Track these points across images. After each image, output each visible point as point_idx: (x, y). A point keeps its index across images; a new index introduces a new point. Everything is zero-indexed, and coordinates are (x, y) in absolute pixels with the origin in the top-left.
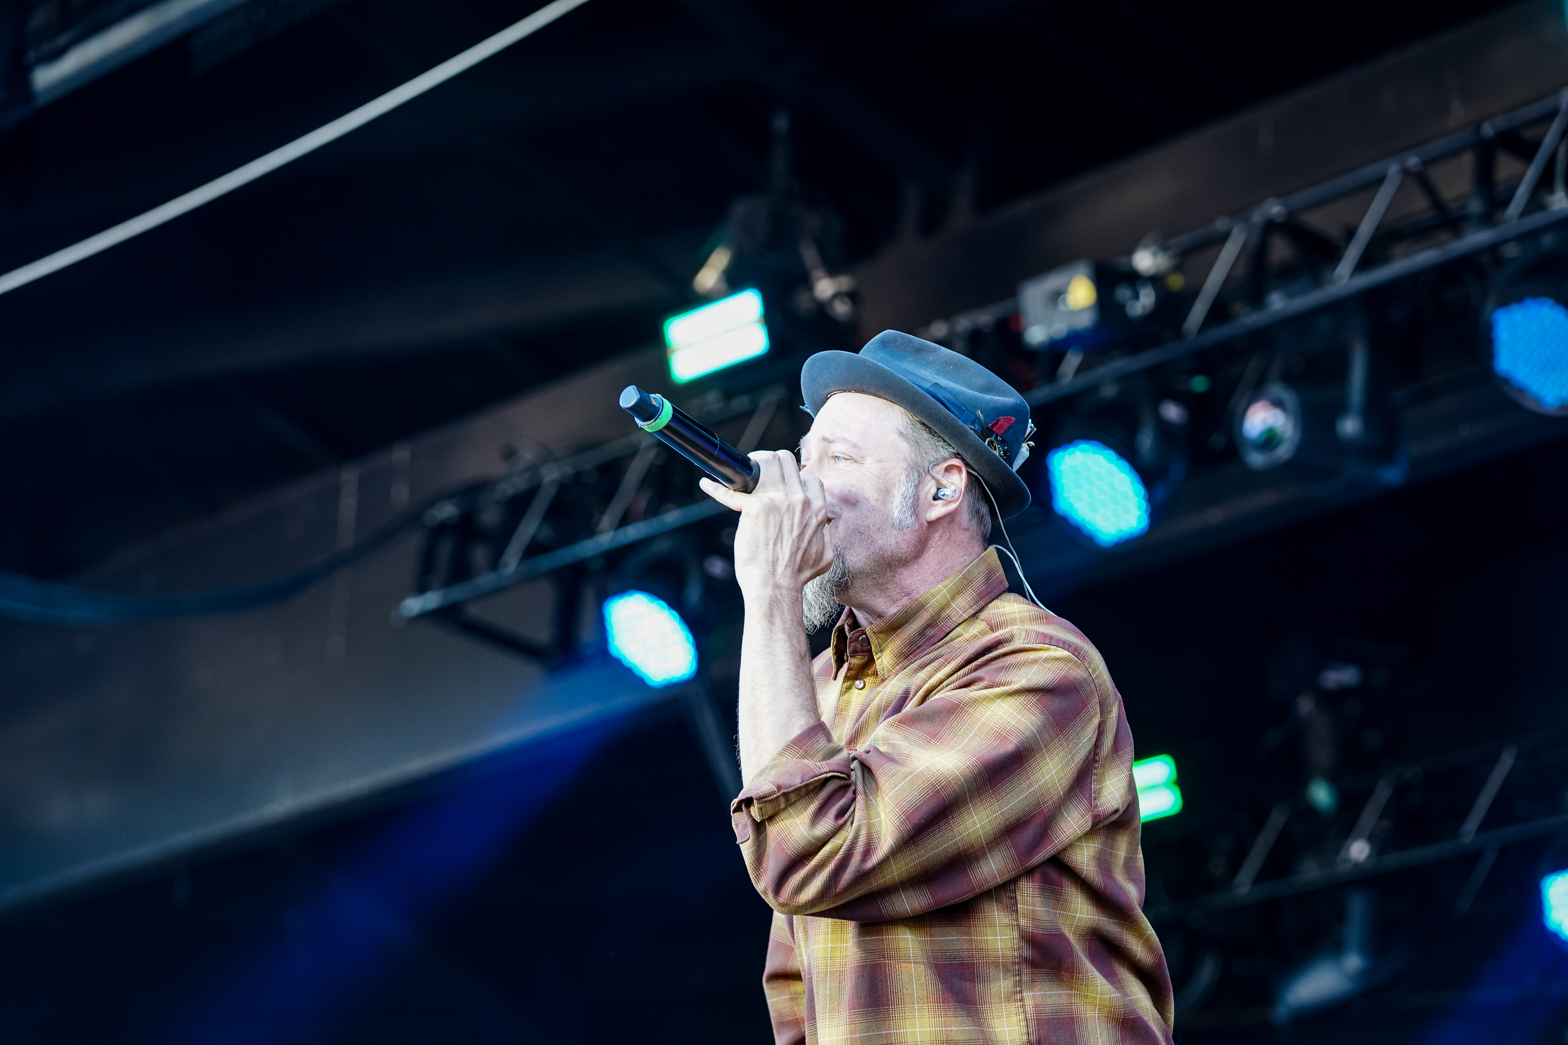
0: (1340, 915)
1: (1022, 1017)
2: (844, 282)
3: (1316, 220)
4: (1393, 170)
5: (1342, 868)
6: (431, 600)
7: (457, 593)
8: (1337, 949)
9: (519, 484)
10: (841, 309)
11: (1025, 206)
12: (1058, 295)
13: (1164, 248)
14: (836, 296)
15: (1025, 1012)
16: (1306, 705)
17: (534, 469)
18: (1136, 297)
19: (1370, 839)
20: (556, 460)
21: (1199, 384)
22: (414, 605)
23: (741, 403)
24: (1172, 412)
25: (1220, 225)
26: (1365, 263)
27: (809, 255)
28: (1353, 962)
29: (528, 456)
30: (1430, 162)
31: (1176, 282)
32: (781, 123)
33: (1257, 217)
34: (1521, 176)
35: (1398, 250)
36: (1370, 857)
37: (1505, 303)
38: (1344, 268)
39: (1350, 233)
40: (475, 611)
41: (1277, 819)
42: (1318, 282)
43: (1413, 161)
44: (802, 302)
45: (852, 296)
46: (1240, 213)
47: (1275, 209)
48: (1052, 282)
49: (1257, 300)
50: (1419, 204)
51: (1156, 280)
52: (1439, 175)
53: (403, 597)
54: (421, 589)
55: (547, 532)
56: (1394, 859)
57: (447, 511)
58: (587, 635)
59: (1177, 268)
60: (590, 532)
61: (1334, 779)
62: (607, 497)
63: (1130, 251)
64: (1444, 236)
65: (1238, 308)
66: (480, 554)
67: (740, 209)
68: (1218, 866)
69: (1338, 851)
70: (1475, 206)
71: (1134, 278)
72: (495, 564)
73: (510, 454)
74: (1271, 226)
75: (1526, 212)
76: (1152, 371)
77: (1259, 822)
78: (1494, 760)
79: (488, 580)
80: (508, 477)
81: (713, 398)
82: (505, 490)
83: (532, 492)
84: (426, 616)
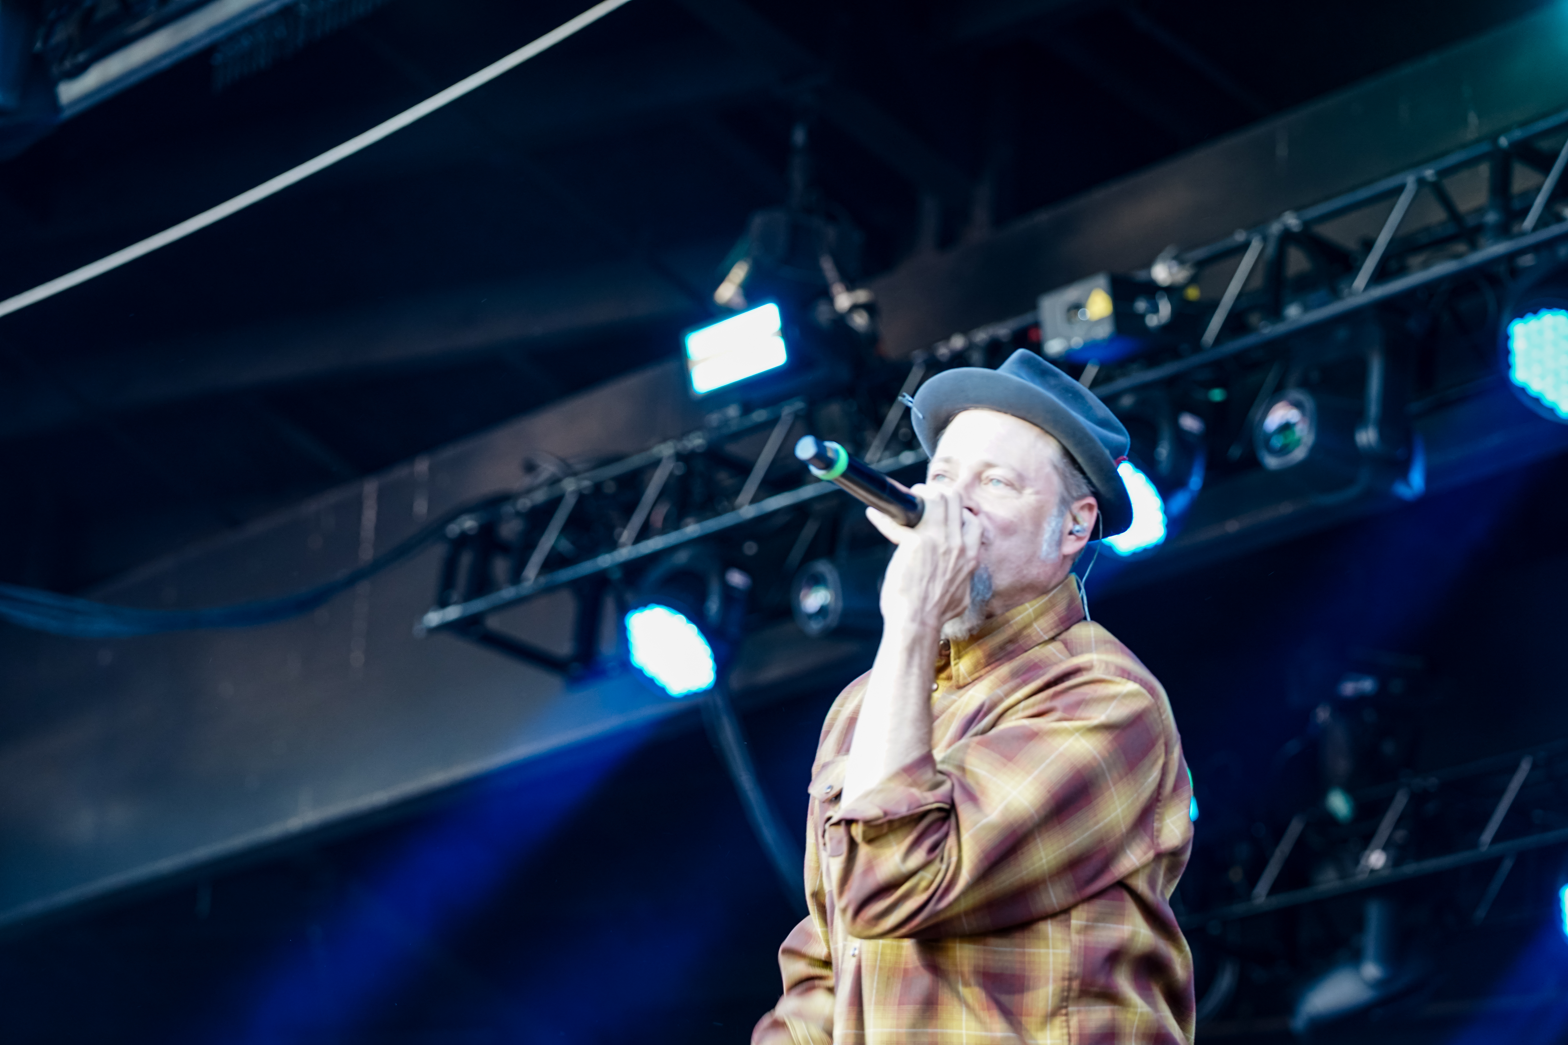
0: (1359, 924)
1: (1065, 1031)
2: (862, 296)
3: (1330, 231)
4: (1410, 180)
5: (1361, 877)
6: (453, 613)
7: (478, 605)
8: (1356, 958)
9: (540, 497)
10: (860, 320)
11: (1042, 217)
12: (1077, 307)
13: (1180, 259)
14: (855, 307)
15: (1068, 1027)
16: (1323, 714)
17: (554, 481)
18: (1155, 310)
19: (1385, 848)
20: (575, 474)
21: (1217, 395)
22: (434, 618)
23: (759, 416)
24: (1190, 423)
25: (1240, 237)
26: (1380, 275)
27: (828, 267)
28: (1371, 970)
29: (548, 469)
30: (1443, 173)
31: (1193, 293)
32: (799, 136)
33: (1275, 228)
34: (1538, 189)
35: (1415, 260)
36: (1385, 866)
37: (1520, 314)
38: (1361, 281)
39: (1368, 245)
40: (493, 623)
41: (1295, 828)
42: (1335, 294)
43: (1429, 173)
44: (822, 314)
45: (869, 308)
46: (1257, 225)
47: (1292, 221)
48: (1071, 294)
49: (1275, 313)
50: (1437, 215)
51: (1172, 291)
52: (1453, 186)
53: (425, 611)
54: (443, 604)
55: (565, 546)
56: (1410, 868)
57: (469, 523)
58: (607, 648)
59: (1193, 280)
60: (613, 545)
61: (1349, 790)
62: (629, 510)
63: (1149, 264)
64: (1461, 247)
65: (1254, 319)
66: (501, 566)
67: (758, 222)
68: (1236, 875)
69: (1357, 862)
70: (1491, 217)
71: (1152, 290)
72: (516, 577)
73: (530, 468)
74: (1287, 237)
75: (1542, 223)
76: (1170, 382)
77: (1278, 834)
78: (1513, 769)
79: (508, 593)
80: (529, 491)
81: (733, 411)
82: (525, 503)
83: (553, 504)
84: (446, 627)
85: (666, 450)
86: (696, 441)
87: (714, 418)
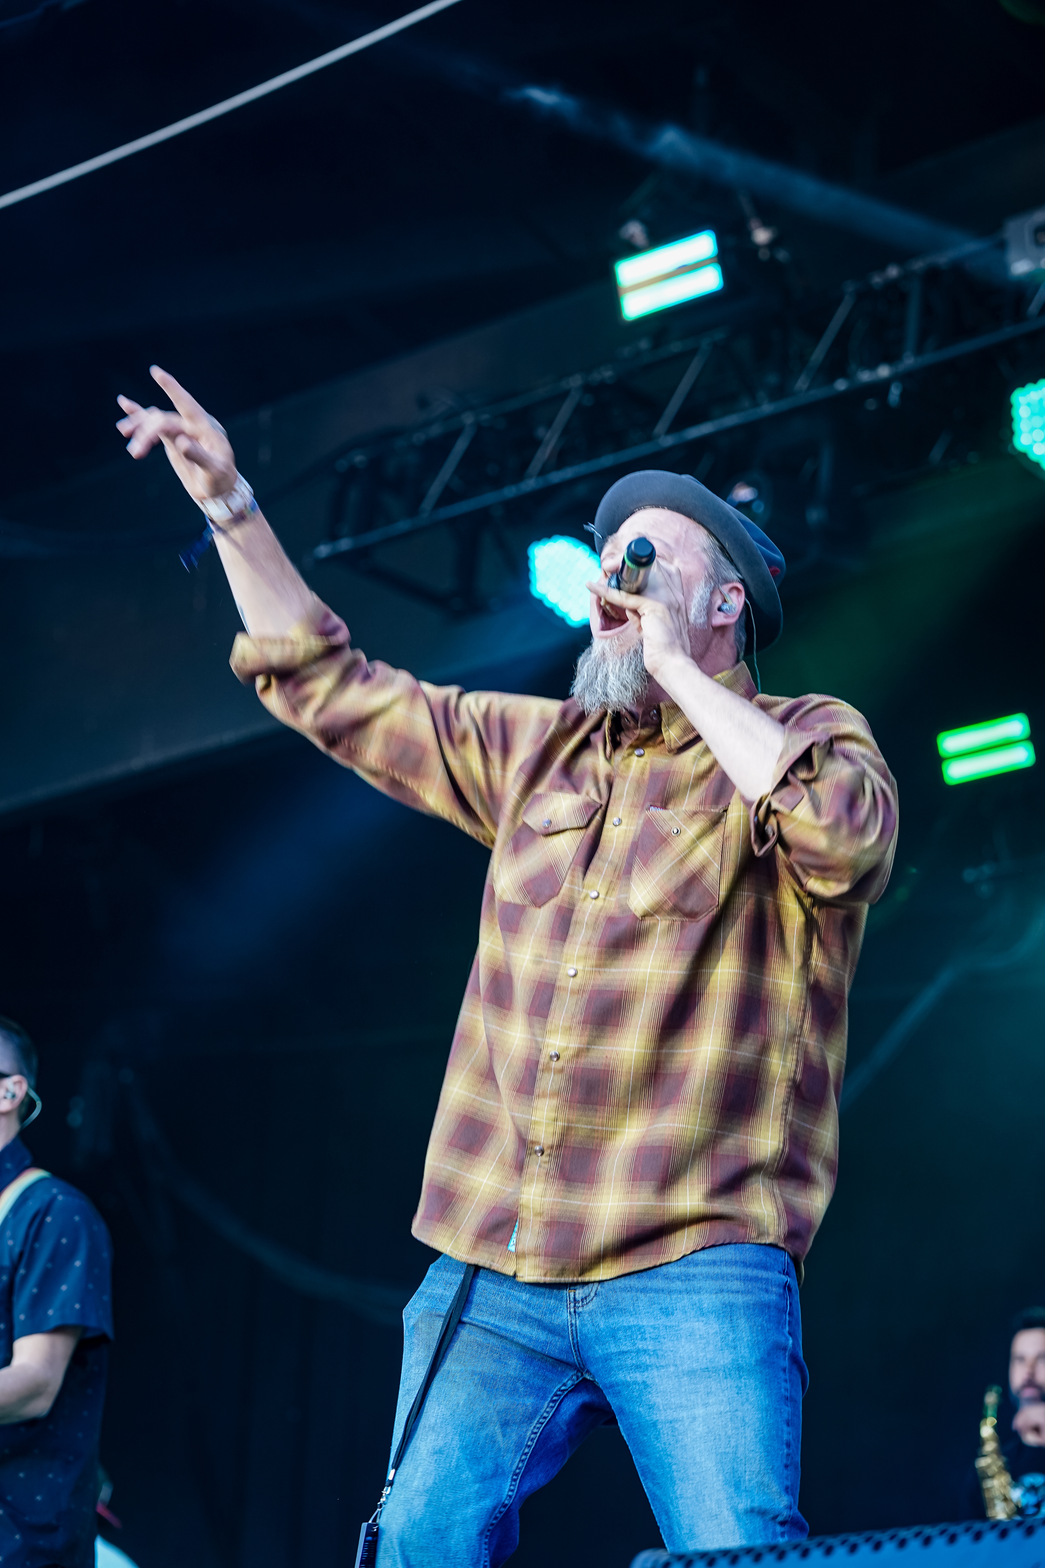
6: (345, 544)
9: (436, 430)
17: (452, 415)
20: (473, 408)
22: (324, 550)
23: (676, 347)
27: (745, 201)
29: (443, 403)
32: (701, 77)
40: (381, 557)
48: (1039, 216)
53: (317, 544)
54: (333, 537)
55: (460, 481)
57: (359, 458)
60: (518, 476)
66: (393, 501)
72: (413, 510)
73: (425, 402)
79: (403, 525)
80: (427, 424)
81: (644, 344)
82: (419, 438)
83: (452, 436)
84: (336, 558)
85: (575, 382)
86: (607, 374)
87: (626, 351)
